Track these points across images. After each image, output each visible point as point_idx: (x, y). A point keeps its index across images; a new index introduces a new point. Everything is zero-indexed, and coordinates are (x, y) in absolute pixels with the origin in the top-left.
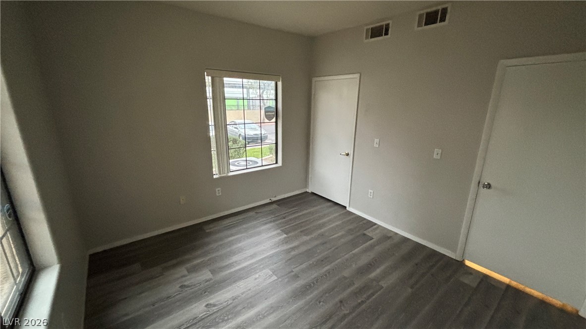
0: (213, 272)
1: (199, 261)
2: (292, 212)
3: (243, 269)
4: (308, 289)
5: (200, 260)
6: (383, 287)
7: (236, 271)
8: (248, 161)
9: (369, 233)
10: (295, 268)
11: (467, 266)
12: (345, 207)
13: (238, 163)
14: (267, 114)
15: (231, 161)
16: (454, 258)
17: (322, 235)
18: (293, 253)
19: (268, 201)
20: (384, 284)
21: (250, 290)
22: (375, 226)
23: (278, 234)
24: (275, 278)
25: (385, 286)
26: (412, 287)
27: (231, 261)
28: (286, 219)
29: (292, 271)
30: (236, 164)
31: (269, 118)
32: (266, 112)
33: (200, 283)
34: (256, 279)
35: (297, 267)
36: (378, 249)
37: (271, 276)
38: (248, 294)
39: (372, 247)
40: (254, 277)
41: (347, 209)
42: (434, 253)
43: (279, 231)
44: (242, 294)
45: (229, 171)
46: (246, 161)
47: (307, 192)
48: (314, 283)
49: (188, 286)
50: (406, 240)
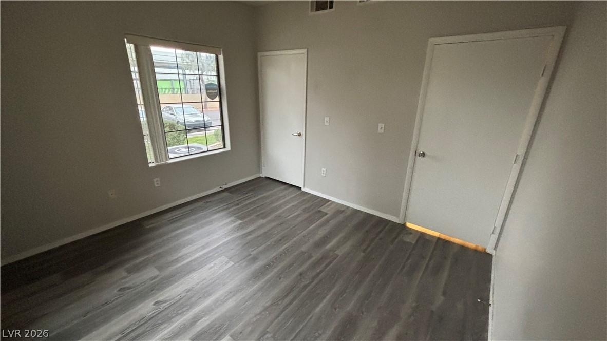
0: (160, 269)
1: (141, 259)
2: (246, 198)
3: (195, 260)
4: (267, 268)
5: (143, 259)
6: (338, 255)
7: (188, 264)
8: (191, 147)
9: (324, 209)
10: (253, 251)
11: (408, 228)
12: (300, 188)
13: (178, 151)
14: (208, 91)
15: (169, 148)
16: (397, 222)
17: (279, 216)
18: (250, 237)
19: (217, 189)
20: (340, 252)
21: (205, 279)
22: (329, 203)
23: (232, 221)
24: (232, 263)
25: (340, 254)
26: (364, 252)
27: (180, 254)
28: (240, 206)
29: (250, 255)
30: (176, 151)
31: (212, 96)
32: (207, 90)
33: (145, 283)
34: (211, 268)
35: (255, 249)
36: (333, 222)
37: (227, 263)
38: (203, 284)
39: (327, 221)
40: (209, 266)
41: (302, 189)
42: (381, 220)
43: (233, 218)
44: (197, 285)
45: (168, 158)
46: (188, 147)
47: (260, 177)
48: (273, 262)
49: (129, 288)
50: (357, 212)
